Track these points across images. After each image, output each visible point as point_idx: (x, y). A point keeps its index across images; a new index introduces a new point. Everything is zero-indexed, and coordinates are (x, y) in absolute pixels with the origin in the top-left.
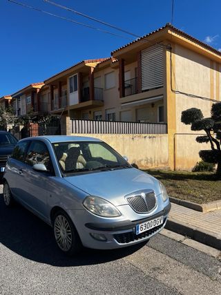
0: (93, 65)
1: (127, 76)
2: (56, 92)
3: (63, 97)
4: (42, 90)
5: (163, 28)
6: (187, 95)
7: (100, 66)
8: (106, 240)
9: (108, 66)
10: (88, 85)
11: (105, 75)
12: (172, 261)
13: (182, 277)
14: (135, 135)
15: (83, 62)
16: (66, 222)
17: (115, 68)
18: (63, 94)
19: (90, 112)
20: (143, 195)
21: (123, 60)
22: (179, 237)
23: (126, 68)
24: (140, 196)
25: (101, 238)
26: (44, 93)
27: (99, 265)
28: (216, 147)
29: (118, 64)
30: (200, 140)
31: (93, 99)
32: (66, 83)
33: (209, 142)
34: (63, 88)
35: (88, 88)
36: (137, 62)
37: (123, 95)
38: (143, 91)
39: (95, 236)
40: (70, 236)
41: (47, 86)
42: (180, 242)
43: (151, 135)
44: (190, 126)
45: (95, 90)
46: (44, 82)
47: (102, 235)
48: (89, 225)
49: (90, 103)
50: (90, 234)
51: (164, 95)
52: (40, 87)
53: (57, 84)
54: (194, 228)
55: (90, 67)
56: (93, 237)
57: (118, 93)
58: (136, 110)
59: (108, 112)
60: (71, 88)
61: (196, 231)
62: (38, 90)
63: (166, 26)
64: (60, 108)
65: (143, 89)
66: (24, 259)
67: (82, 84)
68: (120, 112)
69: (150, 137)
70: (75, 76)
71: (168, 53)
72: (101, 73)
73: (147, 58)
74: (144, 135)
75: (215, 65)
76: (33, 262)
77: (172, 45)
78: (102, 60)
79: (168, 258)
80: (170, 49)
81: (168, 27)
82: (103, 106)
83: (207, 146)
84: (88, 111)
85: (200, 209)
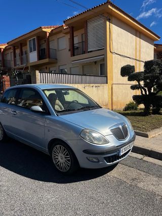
0: (48, 30)
1: (76, 40)
2: (18, 51)
3: (24, 56)
4: (5, 49)
5: (105, 3)
6: (120, 55)
7: (54, 32)
8: (99, 162)
9: (60, 32)
10: (44, 46)
11: (58, 39)
12: (142, 173)
13: (154, 183)
14: (86, 85)
15: (41, 27)
16: (64, 150)
17: (66, 33)
18: (24, 53)
19: (46, 68)
20: (120, 127)
21: (73, 28)
22: (140, 156)
23: (75, 34)
24: (119, 128)
25: (95, 160)
26: (7, 52)
27: (93, 180)
28: (144, 93)
29: (68, 30)
30: (133, 88)
31: (49, 58)
32: (26, 45)
33: (140, 90)
34: (23, 48)
35: (44, 49)
36: (83, 29)
37: (73, 55)
38: (89, 52)
39: (91, 159)
40: (68, 160)
41: (10, 47)
42: (141, 159)
43: (97, 85)
44: (127, 78)
45: (51, 50)
46: (8, 44)
47: (95, 158)
48: (86, 151)
49: (46, 60)
50: (87, 158)
51: (105, 55)
52: (4, 47)
53: (18, 45)
54: (150, 149)
55: (46, 32)
56: (89, 160)
57: (69, 53)
58: (83, 67)
59: (61, 68)
60: (31, 48)
61: (151, 151)
62: (2, 50)
63: (107, 2)
64: (22, 64)
65: (89, 51)
66: (32, 180)
67: (39, 46)
68: (70, 68)
69: (96, 87)
70: (34, 39)
71: (108, 23)
72: (54, 37)
73: (91, 27)
74: (92, 85)
75: (138, 34)
76: (41, 182)
77: (111, 17)
78: (55, 27)
79: (138, 171)
80: (109, 20)
81: (108, 3)
82: (57, 63)
83: (138, 92)
84: (45, 67)
85: (147, 136)
